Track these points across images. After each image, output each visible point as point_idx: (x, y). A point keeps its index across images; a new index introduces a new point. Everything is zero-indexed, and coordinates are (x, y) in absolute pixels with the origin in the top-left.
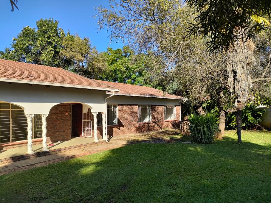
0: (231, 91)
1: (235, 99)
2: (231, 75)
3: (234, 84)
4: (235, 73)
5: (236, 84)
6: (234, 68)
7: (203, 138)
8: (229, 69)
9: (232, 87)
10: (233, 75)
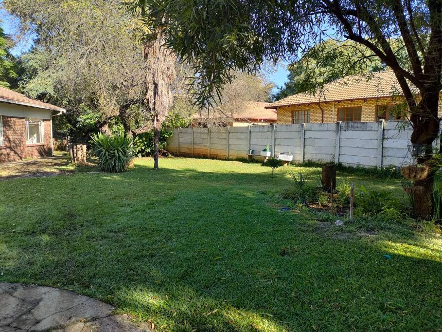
0: (151, 107)
1: (154, 116)
2: (151, 86)
3: (154, 98)
4: (156, 85)
5: (156, 99)
6: (155, 79)
7: (117, 165)
8: (150, 78)
9: (153, 102)
10: (153, 87)
